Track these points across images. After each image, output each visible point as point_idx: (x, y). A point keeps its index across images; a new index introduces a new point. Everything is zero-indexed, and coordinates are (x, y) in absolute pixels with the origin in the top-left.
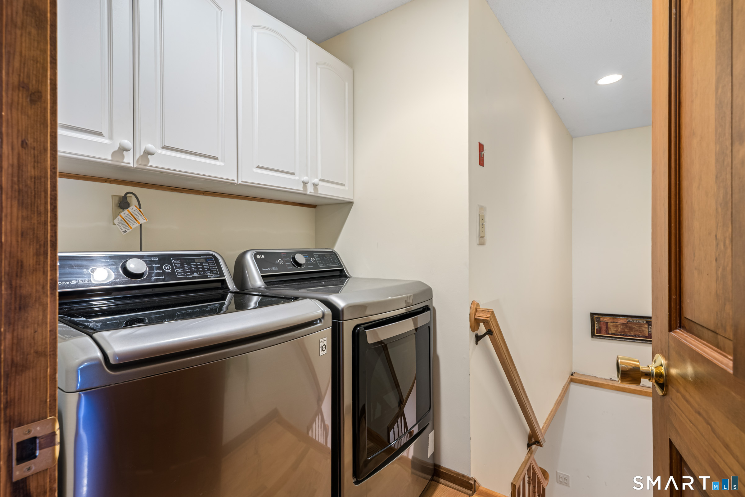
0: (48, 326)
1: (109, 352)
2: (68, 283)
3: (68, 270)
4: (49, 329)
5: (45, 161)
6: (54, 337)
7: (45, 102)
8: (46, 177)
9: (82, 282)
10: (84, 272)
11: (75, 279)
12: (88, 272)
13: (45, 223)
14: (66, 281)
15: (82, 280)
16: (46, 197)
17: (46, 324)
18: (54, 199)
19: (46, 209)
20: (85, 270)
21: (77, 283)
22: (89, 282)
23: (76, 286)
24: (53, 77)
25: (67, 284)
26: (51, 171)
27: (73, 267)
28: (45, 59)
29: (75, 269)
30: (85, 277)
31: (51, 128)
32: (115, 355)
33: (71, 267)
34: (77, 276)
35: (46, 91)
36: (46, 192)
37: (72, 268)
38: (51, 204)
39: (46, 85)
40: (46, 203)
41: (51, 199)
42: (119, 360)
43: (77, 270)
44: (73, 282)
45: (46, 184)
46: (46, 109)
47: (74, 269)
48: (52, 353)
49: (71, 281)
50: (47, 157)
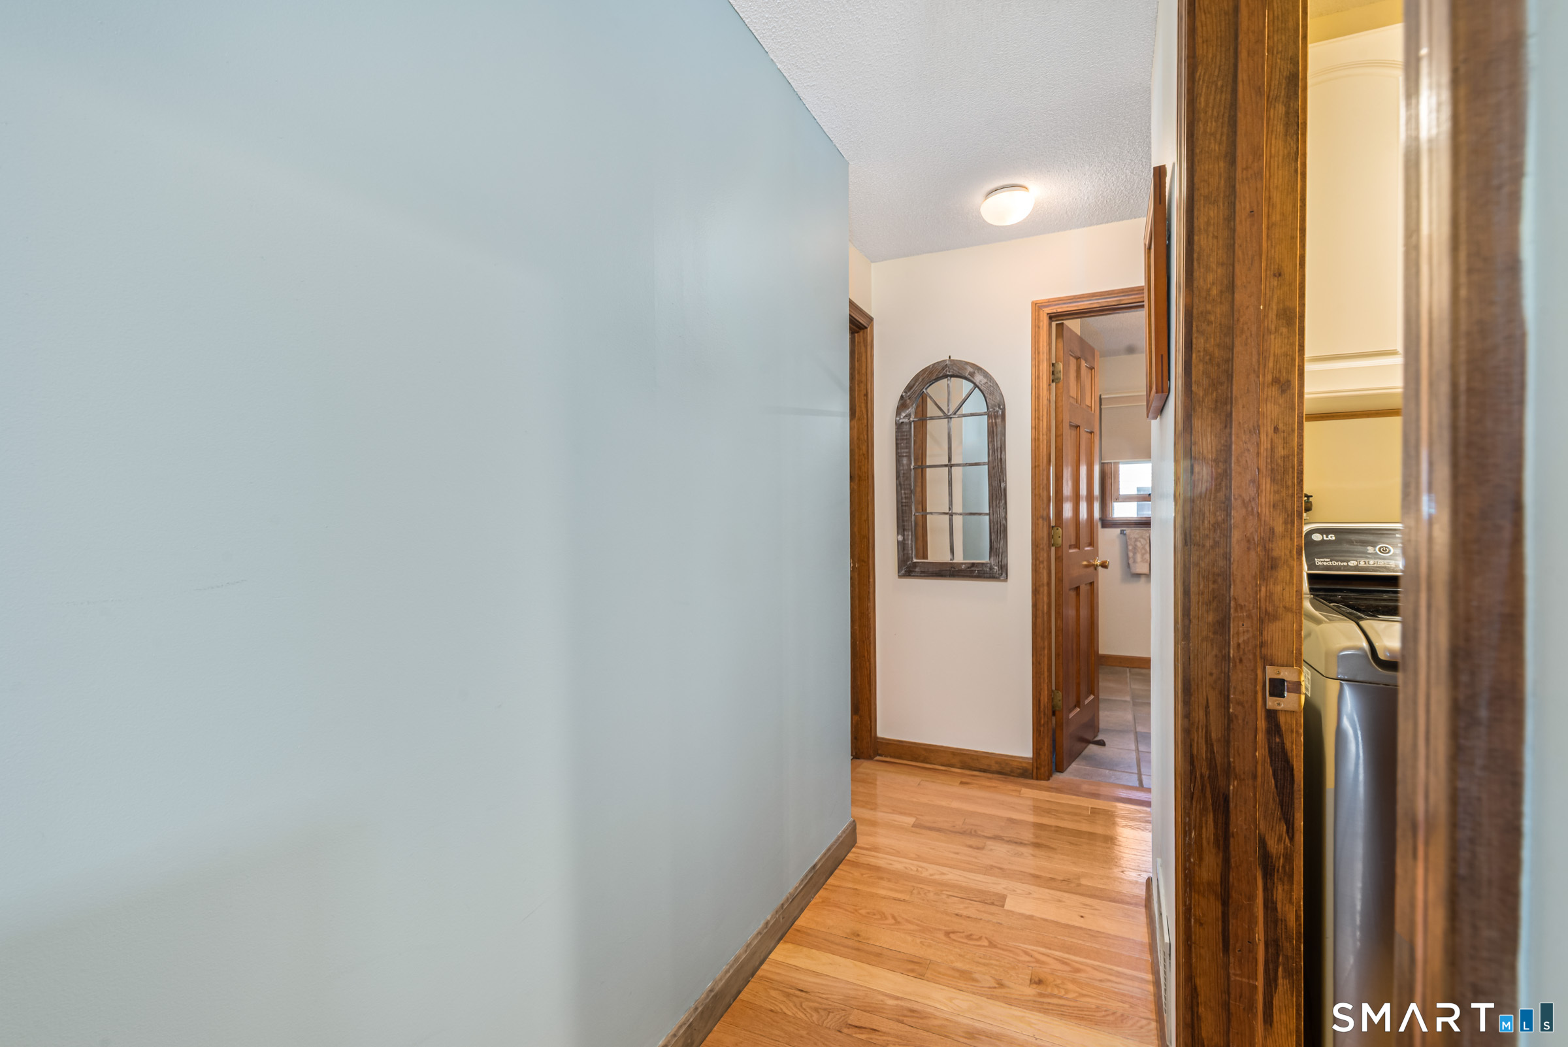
0: (1295, 586)
1: (1377, 644)
2: (1345, 564)
3: (1346, 547)
4: (1295, 590)
5: (1293, 440)
6: (1300, 597)
7: (1294, 388)
8: (1293, 455)
9: (1365, 564)
10: (1368, 550)
11: (1355, 559)
12: (1375, 550)
13: (1293, 496)
14: (1342, 561)
15: (1365, 562)
16: (1293, 473)
17: (1293, 584)
18: (1301, 473)
19: (1293, 483)
20: (1369, 548)
21: (1357, 565)
22: (1375, 565)
23: (1356, 568)
24: (1300, 364)
25: (1344, 566)
26: (1298, 448)
27: (1353, 542)
28: (1294, 351)
29: (1357, 545)
30: (1368, 558)
31: (1298, 410)
32: (1387, 649)
33: (1351, 542)
34: (1358, 555)
35: (1294, 378)
36: (1293, 468)
37: (1351, 545)
38: (1298, 478)
39: (1294, 374)
40: (1293, 477)
41: (1298, 473)
42: (1390, 657)
43: (1360, 548)
44: (1352, 563)
45: (1293, 461)
46: (1294, 394)
47: (1354, 545)
48: (1297, 611)
49: (1349, 561)
50: (1294, 436)
